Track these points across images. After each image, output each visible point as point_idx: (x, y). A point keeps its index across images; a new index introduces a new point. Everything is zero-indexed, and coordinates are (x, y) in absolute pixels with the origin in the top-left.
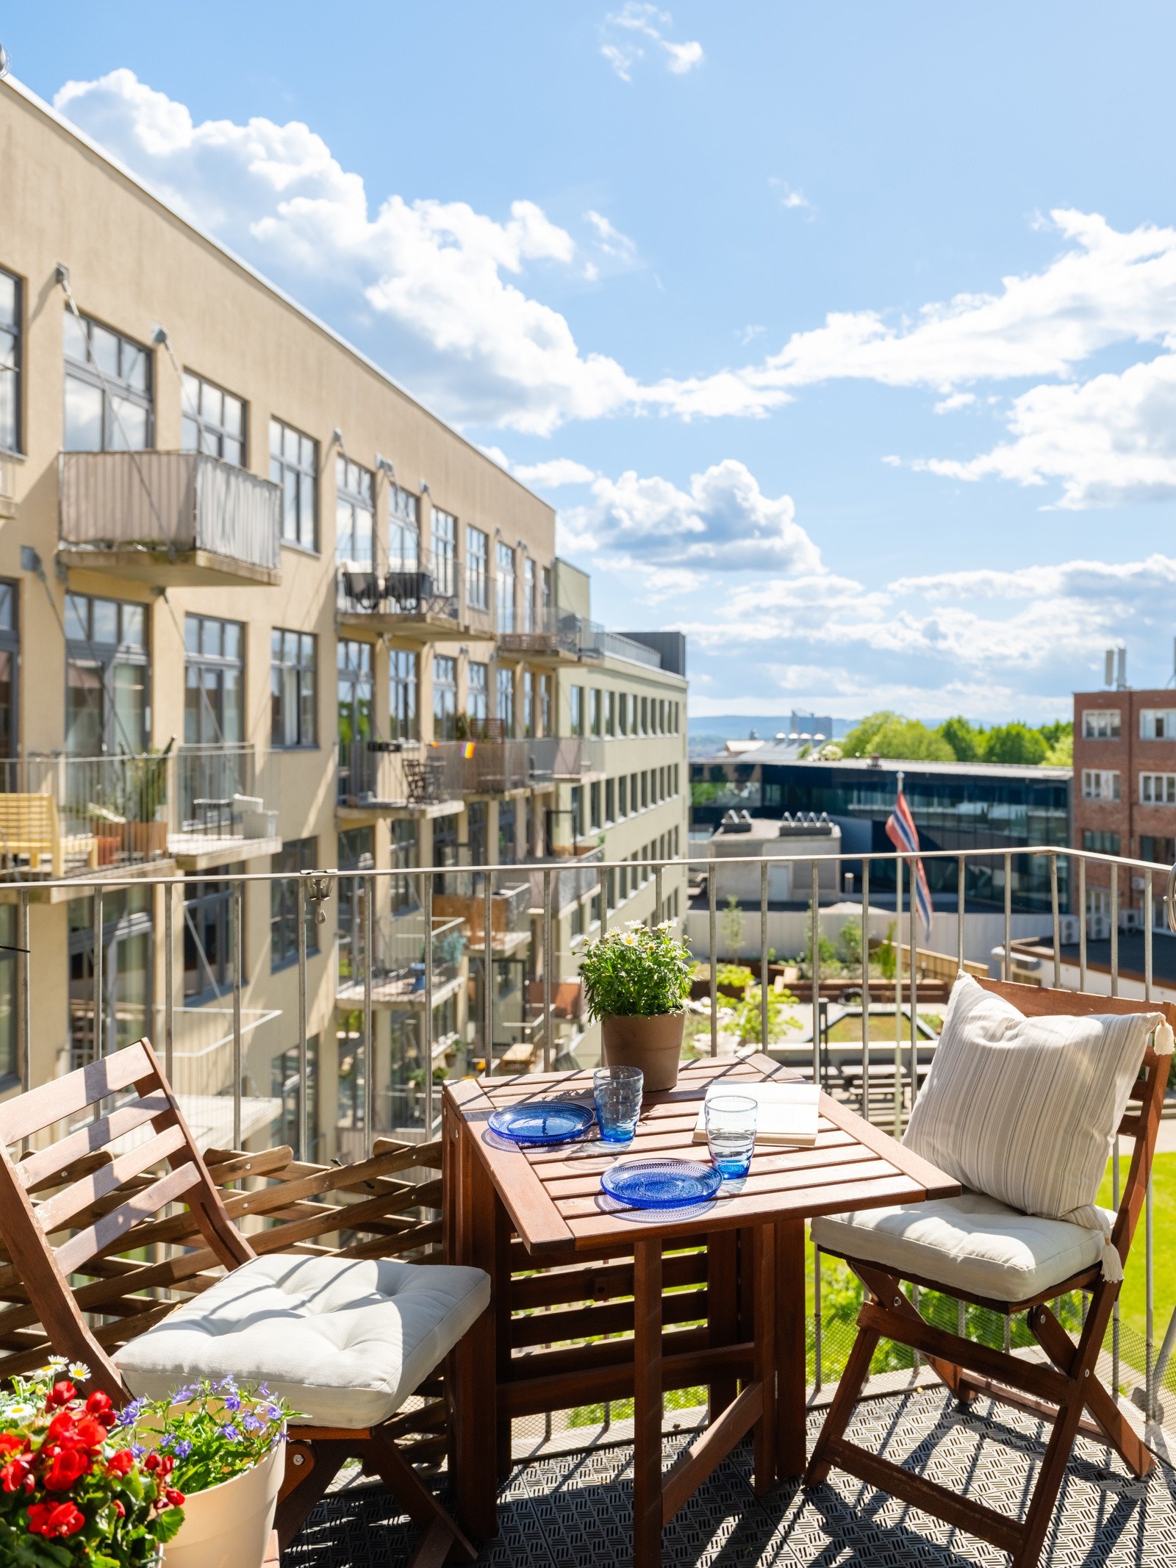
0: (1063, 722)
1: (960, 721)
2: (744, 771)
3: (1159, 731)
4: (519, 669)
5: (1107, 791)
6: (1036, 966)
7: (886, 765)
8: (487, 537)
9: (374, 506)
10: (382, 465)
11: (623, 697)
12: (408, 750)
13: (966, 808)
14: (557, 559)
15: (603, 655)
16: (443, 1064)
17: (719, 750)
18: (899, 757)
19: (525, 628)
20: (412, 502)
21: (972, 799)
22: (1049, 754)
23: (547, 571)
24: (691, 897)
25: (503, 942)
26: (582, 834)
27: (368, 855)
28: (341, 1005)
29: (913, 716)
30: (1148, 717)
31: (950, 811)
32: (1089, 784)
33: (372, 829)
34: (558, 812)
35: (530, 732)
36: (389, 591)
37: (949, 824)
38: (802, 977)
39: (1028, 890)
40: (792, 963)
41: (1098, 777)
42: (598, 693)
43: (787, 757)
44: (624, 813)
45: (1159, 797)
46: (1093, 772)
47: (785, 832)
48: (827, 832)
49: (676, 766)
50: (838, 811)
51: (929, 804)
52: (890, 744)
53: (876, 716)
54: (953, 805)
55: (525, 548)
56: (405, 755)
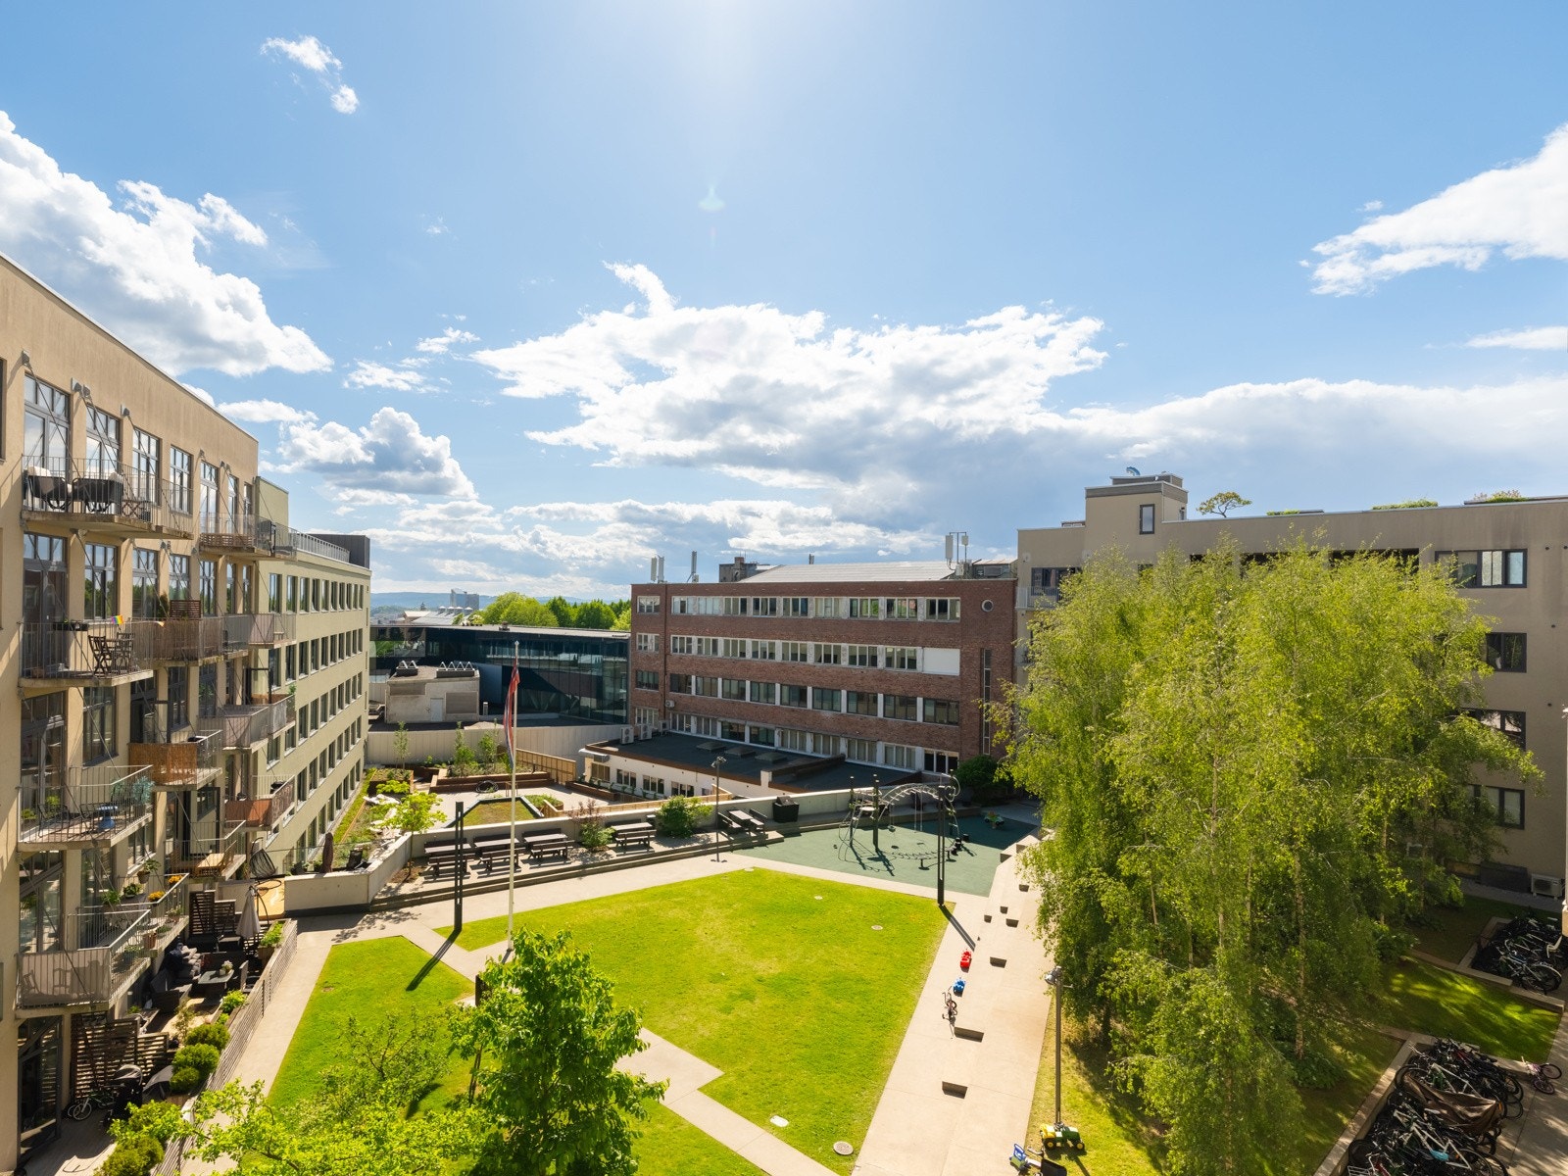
0: (625, 601)
1: (560, 599)
2: (416, 632)
3: (683, 610)
4: (221, 561)
5: (651, 647)
6: (607, 759)
7: (513, 629)
8: (191, 457)
9: (69, 422)
10: (78, 388)
11: (316, 582)
12: (94, 627)
13: (564, 657)
14: (258, 478)
15: (296, 551)
16: (136, 881)
17: (400, 616)
18: (520, 623)
19: (227, 529)
20: (112, 423)
21: (568, 651)
22: (616, 621)
23: (249, 487)
24: (370, 722)
25: (195, 777)
26: (278, 685)
27: (58, 717)
28: (22, 848)
29: (531, 595)
30: (677, 600)
31: (554, 658)
32: (640, 641)
33: (64, 694)
34: (256, 669)
35: (232, 609)
36: (76, 495)
37: (552, 667)
38: (451, 774)
39: (602, 708)
40: (444, 765)
41: (646, 637)
42: (294, 579)
43: (446, 622)
44: (316, 667)
45: (682, 650)
46: (643, 634)
47: (440, 675)
48: (472, 674)
49: (360, 631)
50: (478, 659)
51: (540, 654)
52: (516, 614)
53: (507, 595)
54: (556, 655)
55: (228, 467)
56: (91, 632)
